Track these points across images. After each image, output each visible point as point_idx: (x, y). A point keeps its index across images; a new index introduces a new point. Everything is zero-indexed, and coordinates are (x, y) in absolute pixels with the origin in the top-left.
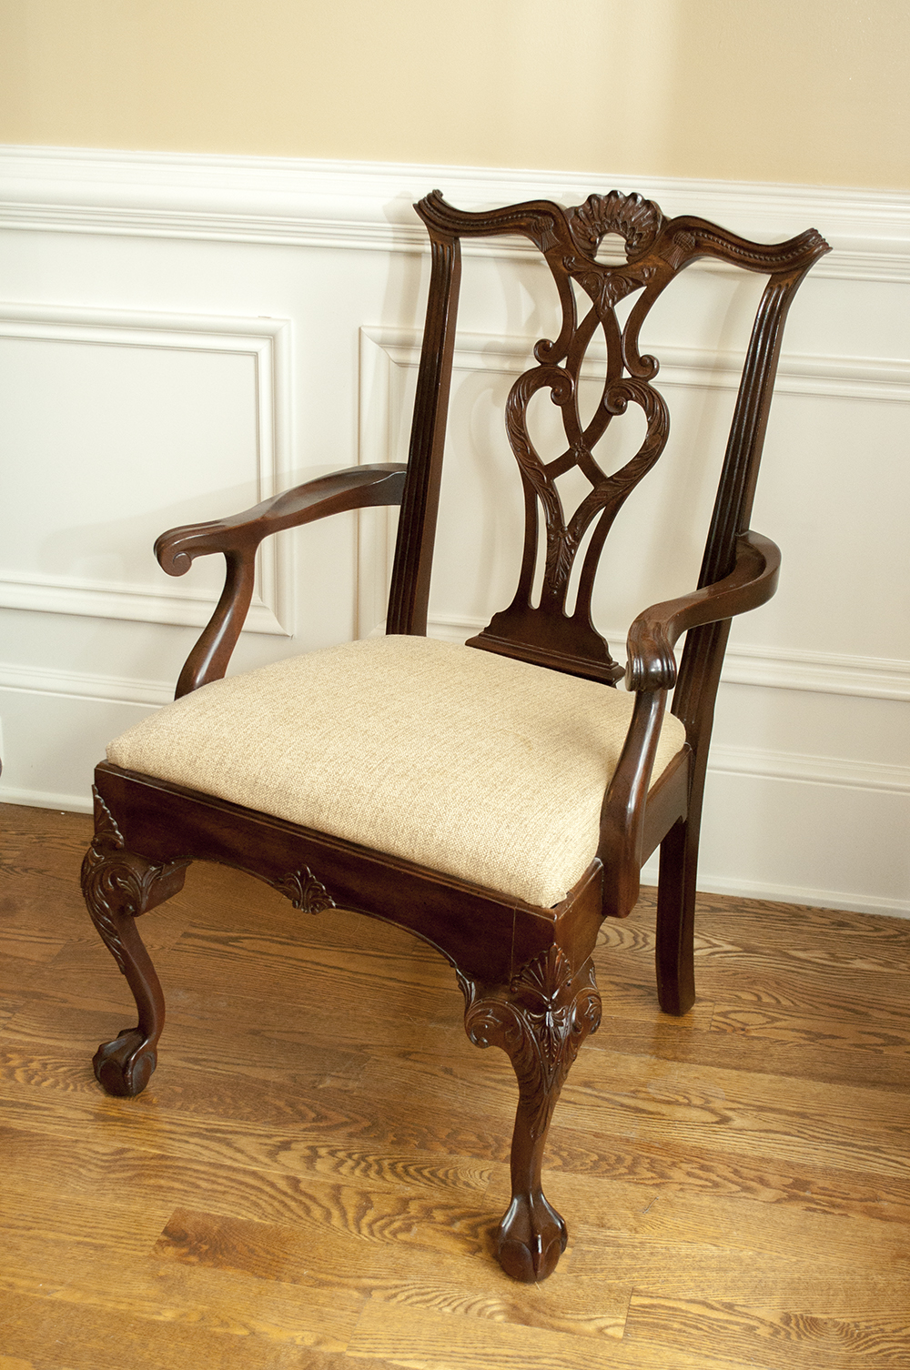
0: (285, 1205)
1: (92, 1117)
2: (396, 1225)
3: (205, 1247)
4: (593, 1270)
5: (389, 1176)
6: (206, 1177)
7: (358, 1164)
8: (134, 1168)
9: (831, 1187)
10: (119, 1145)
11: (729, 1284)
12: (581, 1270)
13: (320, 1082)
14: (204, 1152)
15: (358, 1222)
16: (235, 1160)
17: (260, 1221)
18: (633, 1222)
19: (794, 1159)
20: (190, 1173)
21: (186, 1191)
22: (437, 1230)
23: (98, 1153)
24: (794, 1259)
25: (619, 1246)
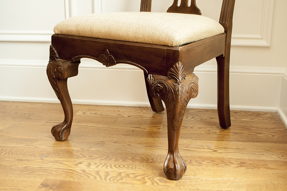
0: (81, 176)
1: (17, 160)
2: (118, 179)
3: (55, 187)
4: (184, 185)
5: (114, 168)
6: (54, 171)
7: (104, 166)
8: (31, 170)
9: (252, 163)
10: (26, 166)
11: (228, 186)
12: (180, 186)
13: (90, 149)
14: (54, 166)
15: (105, 179)
16: (64, 167)
17: (73, 180)
18: (194, 174)
19: (239, 158)
20: (49, 171)
21: (48, 175)
22: (132, 179)
23: (19, 168)
24: (247, 179)
25: (191, 179)
